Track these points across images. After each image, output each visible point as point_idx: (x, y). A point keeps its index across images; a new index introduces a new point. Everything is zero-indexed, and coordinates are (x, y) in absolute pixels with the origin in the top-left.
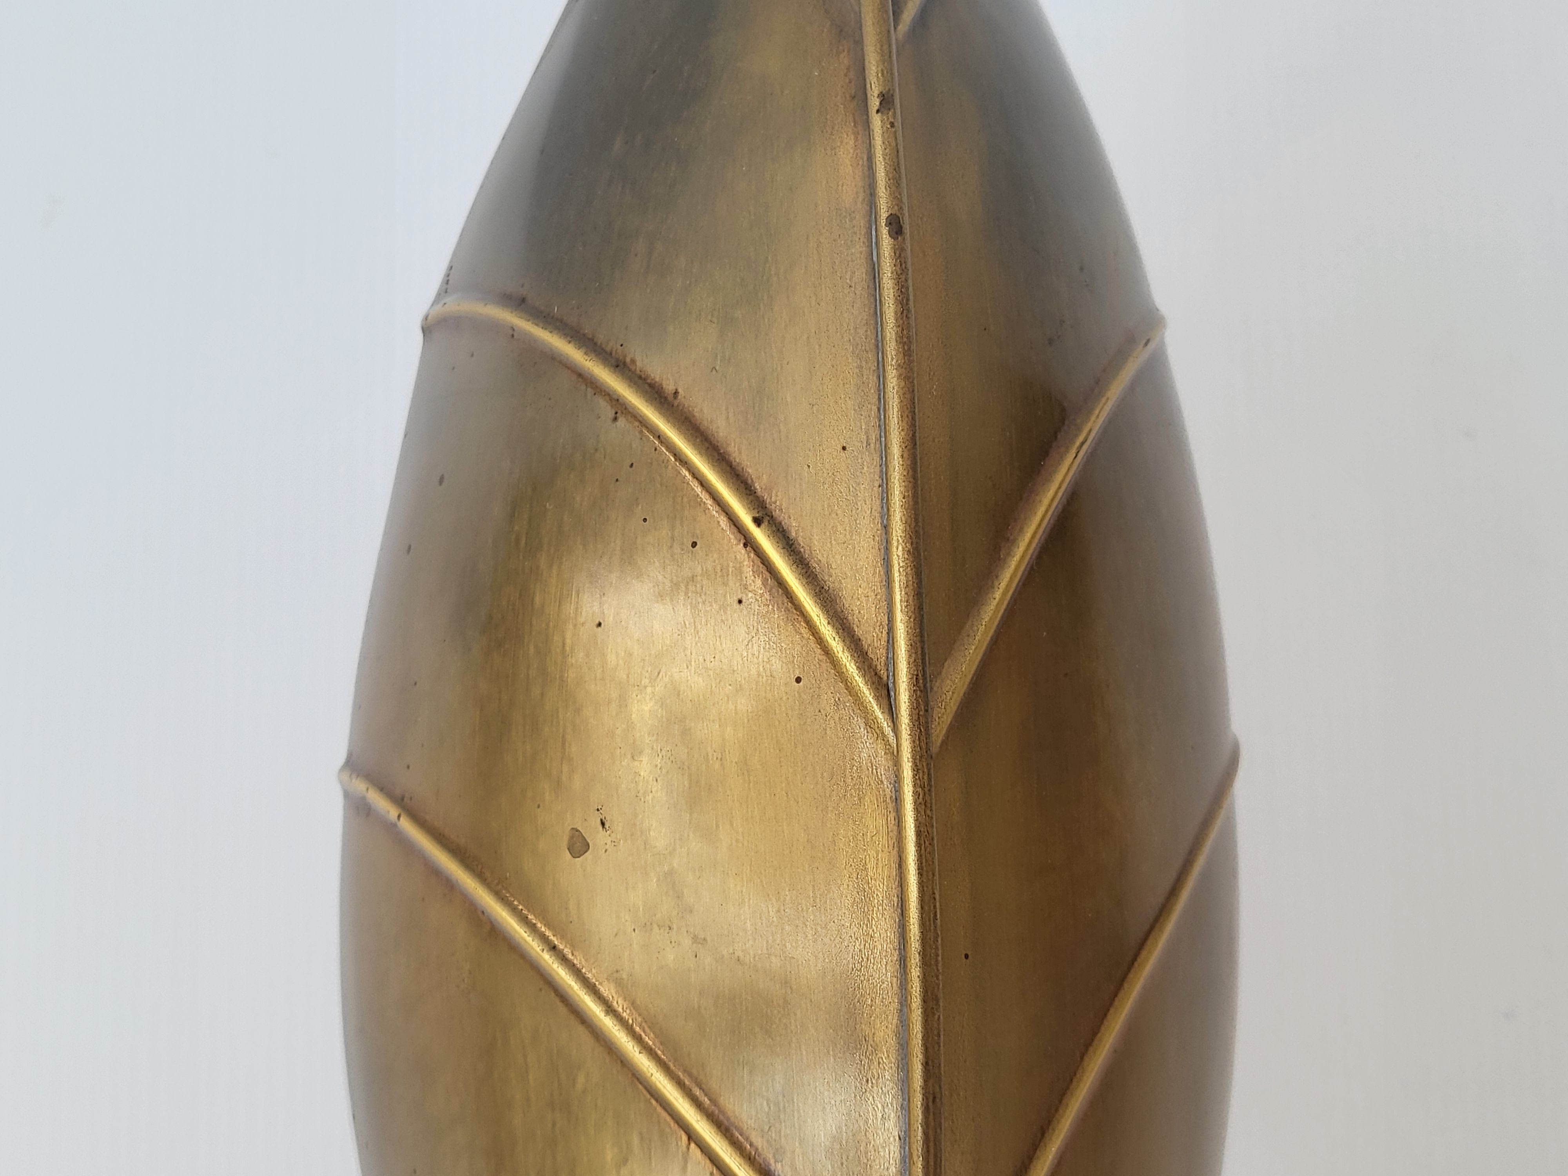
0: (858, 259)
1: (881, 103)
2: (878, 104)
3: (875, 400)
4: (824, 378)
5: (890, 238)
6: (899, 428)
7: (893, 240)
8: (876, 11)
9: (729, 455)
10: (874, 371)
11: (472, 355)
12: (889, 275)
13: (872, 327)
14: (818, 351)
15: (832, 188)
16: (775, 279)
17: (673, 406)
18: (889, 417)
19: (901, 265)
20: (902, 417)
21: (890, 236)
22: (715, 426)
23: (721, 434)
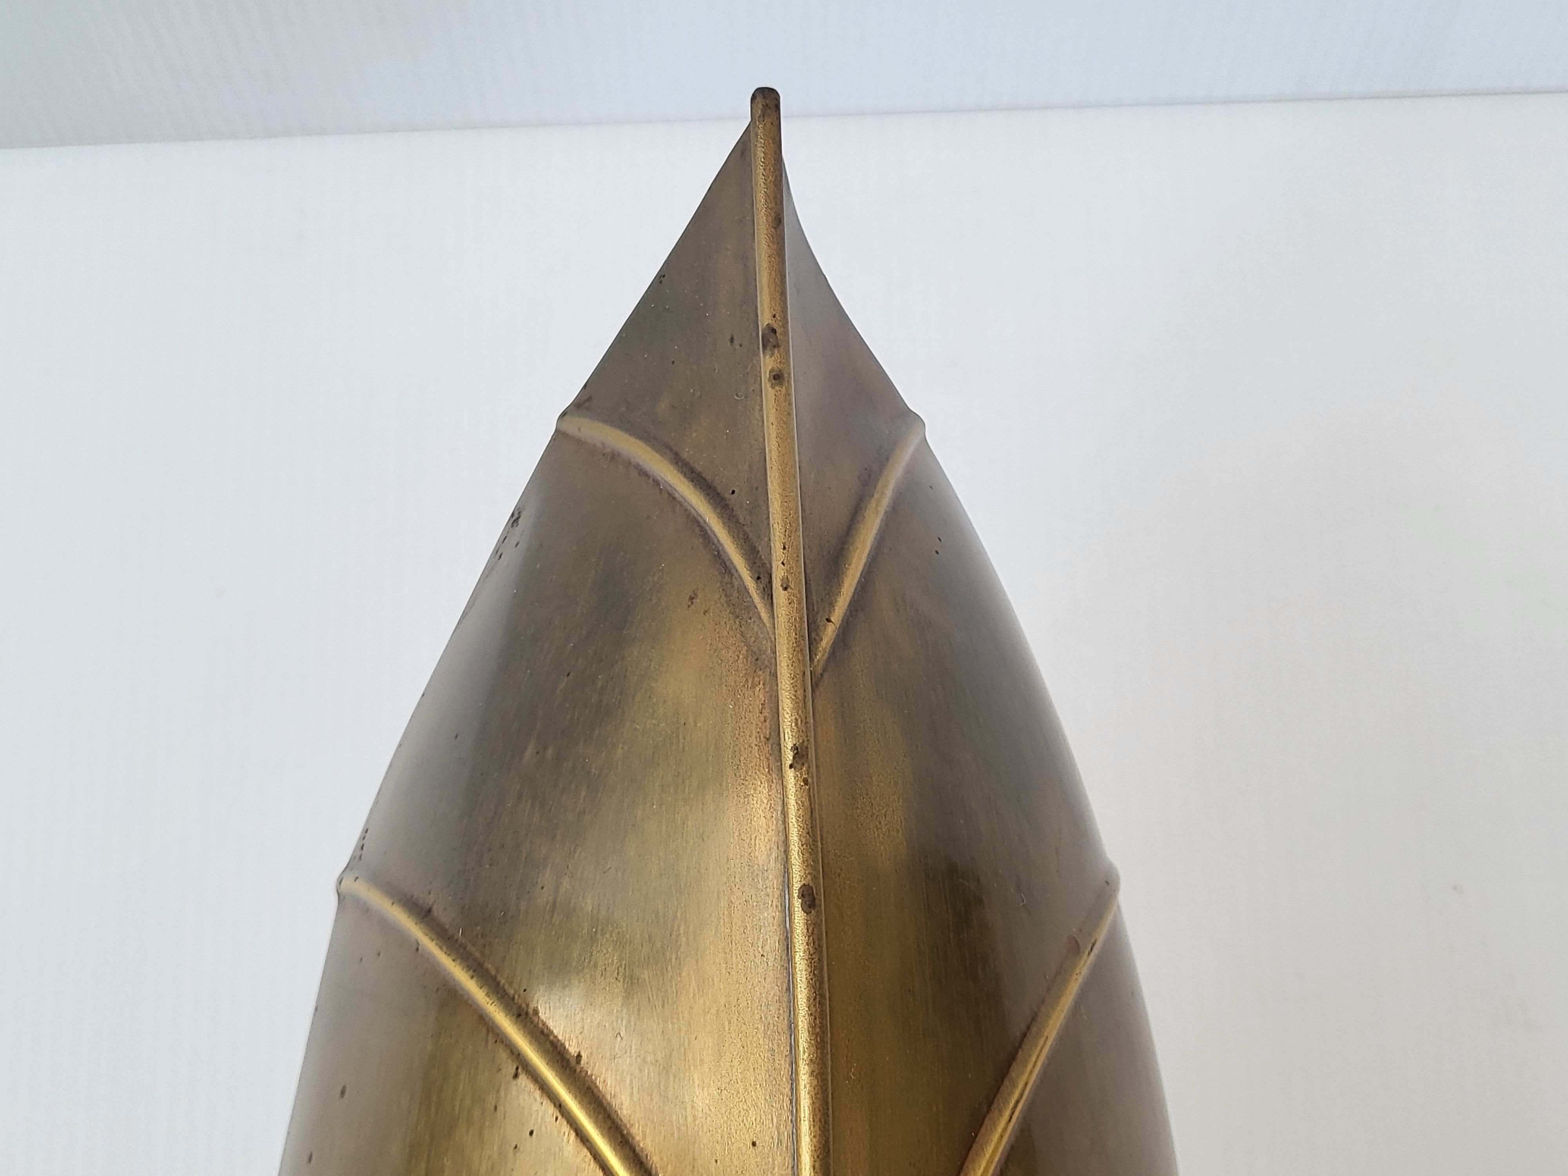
0: (771, 925)
1: (794, 758)
2: (791, 758)
3: (787, 1091)
4: (733, 1060)
5: (803, 912)
6: (811, 1134)
7: (805, 914)
8: (791, 651)
9: (633, 1138)
10: (786, 1056)
11: (379, 954)
12: (802, 955)
13: (784, 1005)
14: (727, 1028)
15: (744, 840)
16: (684, 939)
17: (575, 1071)
18: (800, 1120)
19: (814, 944)
20: (814, 1121)
21: (803, 909)
22: (618, 1102)
23: (625, 1112)
